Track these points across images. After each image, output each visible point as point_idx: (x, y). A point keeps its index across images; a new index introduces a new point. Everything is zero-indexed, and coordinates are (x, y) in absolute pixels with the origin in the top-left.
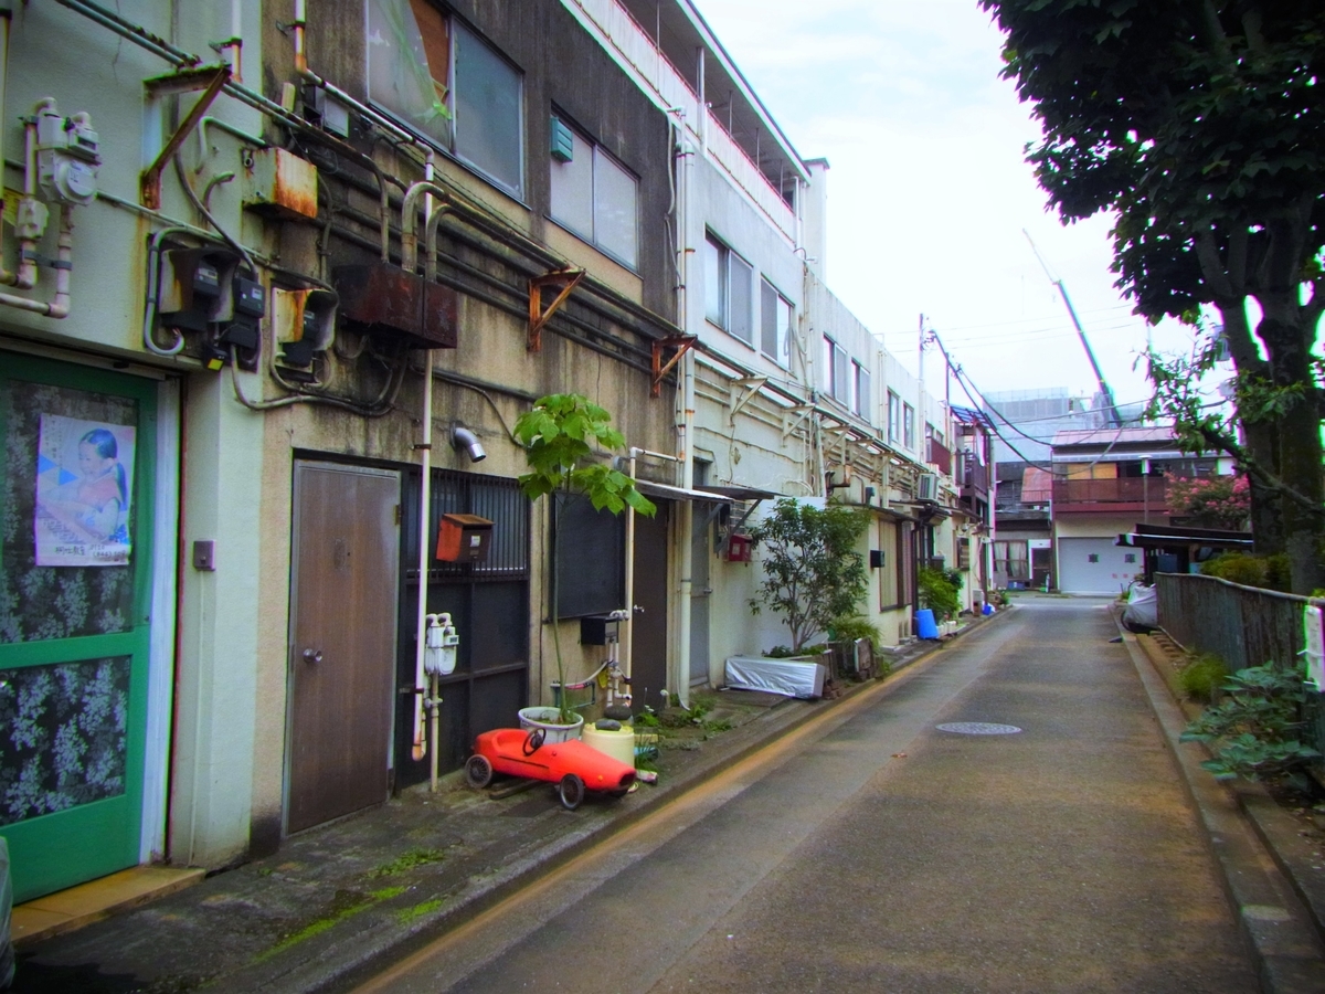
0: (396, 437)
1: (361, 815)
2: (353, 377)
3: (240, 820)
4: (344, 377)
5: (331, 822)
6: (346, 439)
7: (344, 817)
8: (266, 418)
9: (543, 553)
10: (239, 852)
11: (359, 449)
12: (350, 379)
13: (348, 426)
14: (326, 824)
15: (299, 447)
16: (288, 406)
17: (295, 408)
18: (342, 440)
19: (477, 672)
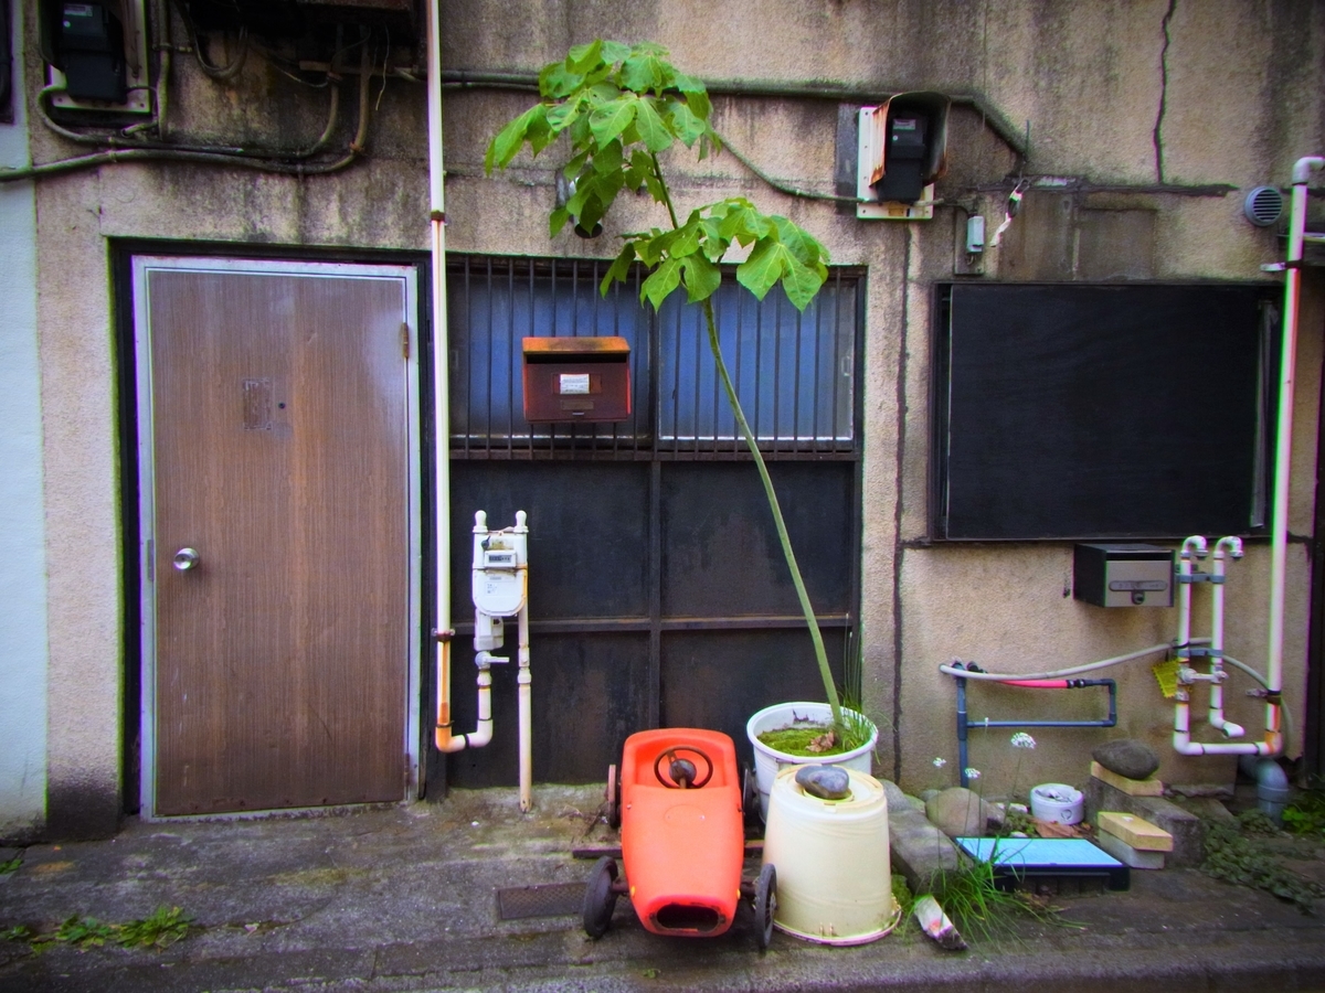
0: (390, 206)
1: (334, 815)
2: (259, 110)
3: (24, 780)
4: (236, 112)
5: (265, 813)
6: (246, 216)
7: (296, 812)
8: (37, 193)
9: (903, 410)
10: (26, 825)
11: (282, 229)
12: (251, 112)
13: (248, 195)
14: (249, 815)
15: (123, 233)
16: (90, 169)
17: (106, 172)
18: (234, 218)
19: (677, 621)
